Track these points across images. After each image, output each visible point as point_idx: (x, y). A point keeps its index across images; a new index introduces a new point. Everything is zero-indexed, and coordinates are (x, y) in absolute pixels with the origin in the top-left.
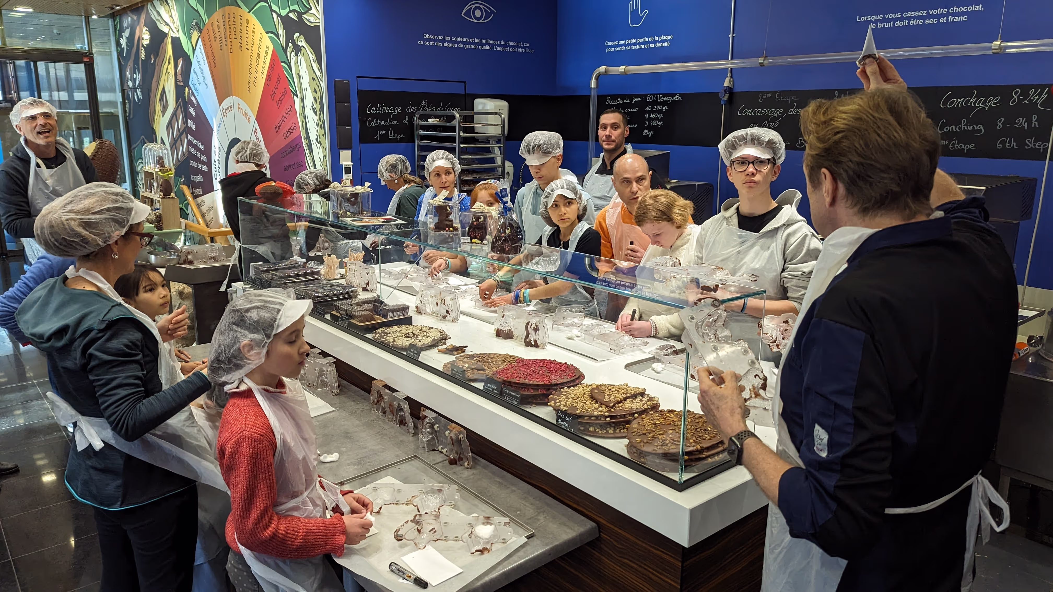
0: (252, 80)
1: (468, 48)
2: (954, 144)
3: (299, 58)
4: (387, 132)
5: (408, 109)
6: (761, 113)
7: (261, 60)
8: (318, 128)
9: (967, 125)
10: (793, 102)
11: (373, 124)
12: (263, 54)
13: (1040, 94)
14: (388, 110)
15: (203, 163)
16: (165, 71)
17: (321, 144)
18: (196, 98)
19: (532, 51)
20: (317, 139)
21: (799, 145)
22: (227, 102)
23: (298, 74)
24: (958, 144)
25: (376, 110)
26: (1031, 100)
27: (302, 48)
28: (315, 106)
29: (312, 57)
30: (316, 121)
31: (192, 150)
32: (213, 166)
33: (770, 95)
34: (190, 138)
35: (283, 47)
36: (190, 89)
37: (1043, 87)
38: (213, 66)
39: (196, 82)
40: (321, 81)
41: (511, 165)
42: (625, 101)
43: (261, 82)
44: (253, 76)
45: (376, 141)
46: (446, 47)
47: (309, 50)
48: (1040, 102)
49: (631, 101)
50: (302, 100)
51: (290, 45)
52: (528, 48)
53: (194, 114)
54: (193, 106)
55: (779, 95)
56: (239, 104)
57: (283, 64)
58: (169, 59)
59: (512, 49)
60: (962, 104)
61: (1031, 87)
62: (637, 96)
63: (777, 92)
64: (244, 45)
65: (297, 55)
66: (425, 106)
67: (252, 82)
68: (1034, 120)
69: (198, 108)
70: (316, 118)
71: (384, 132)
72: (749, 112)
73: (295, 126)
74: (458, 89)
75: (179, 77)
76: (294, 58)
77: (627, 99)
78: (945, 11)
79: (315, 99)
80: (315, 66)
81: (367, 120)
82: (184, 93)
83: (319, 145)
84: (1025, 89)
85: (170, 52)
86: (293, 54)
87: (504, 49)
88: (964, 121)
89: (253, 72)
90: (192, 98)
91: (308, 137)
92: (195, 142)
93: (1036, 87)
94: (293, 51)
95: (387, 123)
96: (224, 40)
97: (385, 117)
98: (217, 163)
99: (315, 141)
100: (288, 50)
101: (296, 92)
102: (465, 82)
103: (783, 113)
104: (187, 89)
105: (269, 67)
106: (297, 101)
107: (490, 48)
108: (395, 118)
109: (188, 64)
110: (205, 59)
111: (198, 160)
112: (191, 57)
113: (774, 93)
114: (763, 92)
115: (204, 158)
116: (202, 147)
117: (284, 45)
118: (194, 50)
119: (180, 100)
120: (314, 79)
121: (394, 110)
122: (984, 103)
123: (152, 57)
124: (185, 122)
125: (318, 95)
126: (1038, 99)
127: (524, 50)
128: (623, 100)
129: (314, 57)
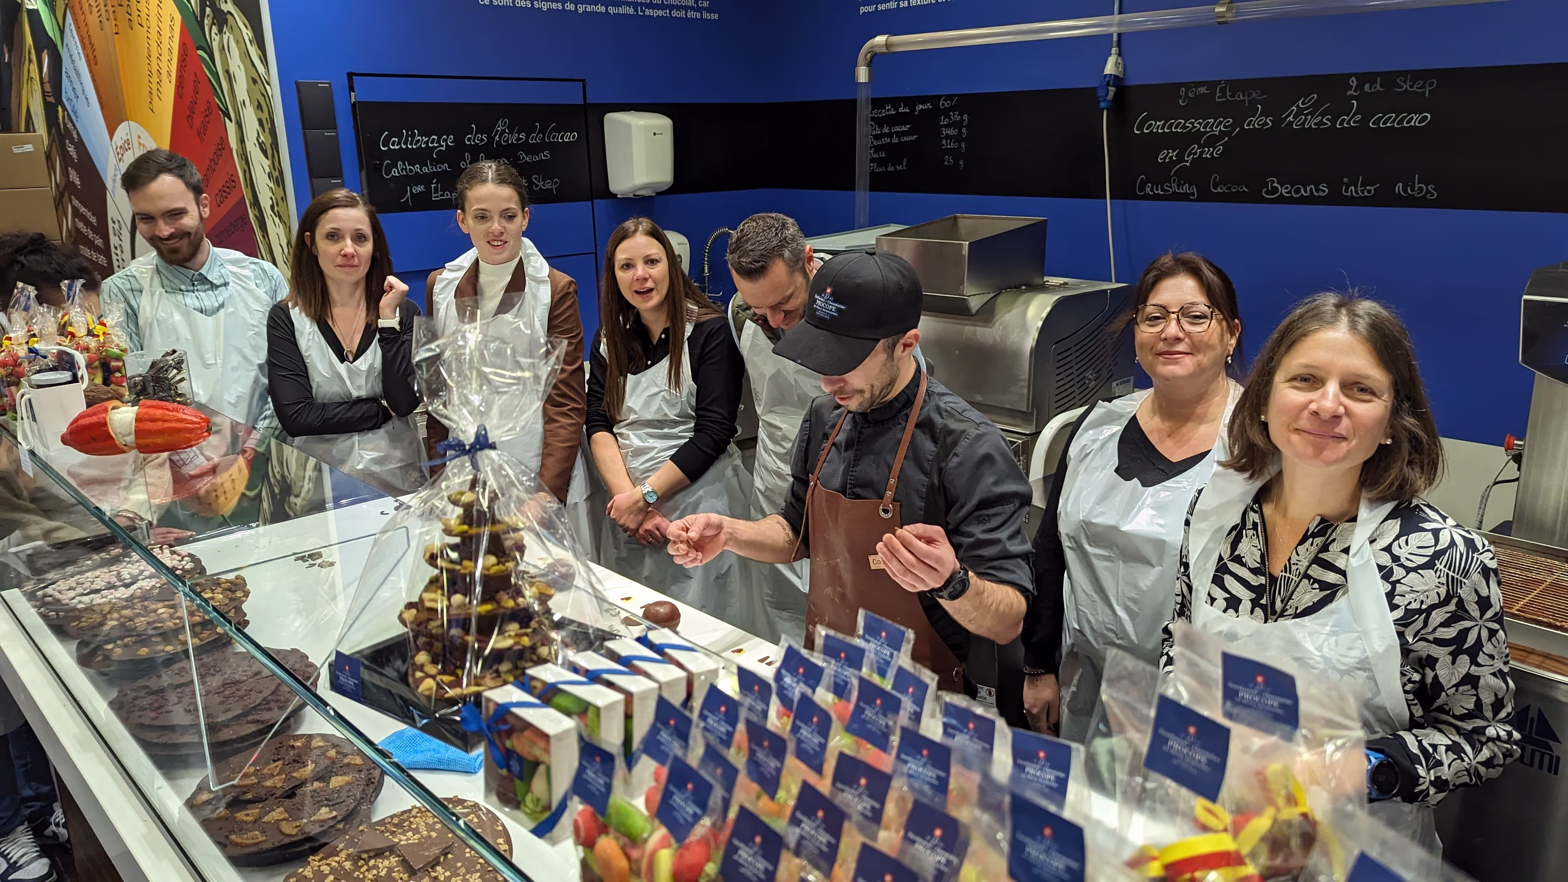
0: (154, 86)
1: (585, 12)
3: (225, 37)
4: (427, 187)
5: (469, 140)
6: (1184, 127)
7: (165, 46)
8: (272, 185)
10: (1254, 103)
11: (395, 172)
12: (166, 33)
14: (427, 142)
15: (97, 249)
16: (26, 77)
17: (280, 218)
18: (75, 128)
19: (716, 17)
20: (272, 207)
21: (1267, 193)
22: (122, 130)
23: (227, 72)
25: (399, 143)
27: (229, 16)
28: (262, 138)
29: (247, 33)
30: (268, 170)
31: (81, 225)
32: (114, 257)
33: (1202, 90)
34: (76, 202)
35: (196, 17)
36: (65, 109)
38: (92, 62)
39: (71, 95)
40: (268, 84)
41: (685, 240)
42: (901, 110)
43: (169, 89)
44: (155, 79)
45: (405, 208)
46: (540, 9)
47: (239, 20)
49: (913, 109)
50: (239, 125)
51: (208, 10)
52: (709, 10)
53: (74, 155)
54: (72, 142)
55: (1223, 91)
56: (139, 137)
57: (200, 52)
58: (30, 52)
59: (675, 14)
62: (923, 100)
63: (1219, 82)
64: (135, 18)
65: (220, 31)
66: (503, 131)
67: (155, 92)
69: (81, 146)
70: (266, 163)
71: (420, 189)
72: (1158, 126)
73: (233, 180)
74: (571, 96)
75: (48, 88)
76: (217, 38)
77: (905, 107)
79: (260, 121)
80: (253, 51)
81: (381, 164)
82: (58, 117)
83: (277, 220)
85: (29, 40)
86: (215, 29)
87: (660, 13)
89: (154, 72)
90: (70, 125)
91: (256, 203)
92: (83, 210)
94: (213, 24)
95: (425, 170)
96: (103, 9)
97: (420, 156)
98: (119, 252)
99: (270, 212)
100: (206, 21)
101: (227, 109)
102: (583, 81)
103: (1233, 127)
104: (60, 109)
105: (179, 60)
106: (231, 127)
107: (631, 11)
108: (442, 157)
109: (56, 62)
110: (81, 51)
111: (91, 245)
112: (59, 47)
113: (1212, 85)
114: (1188, 86)
115: (99, 242)
116: (93, 220)
117: (198, 12)
118: (62, 32)
119: (54, 131)
120: (255, 81)
121: (439, 142)
123: (5, 49)
124: (65, 173)
125: (265, 116)
127: (698, 15)
128: (897, 109)
129: (251, 35)
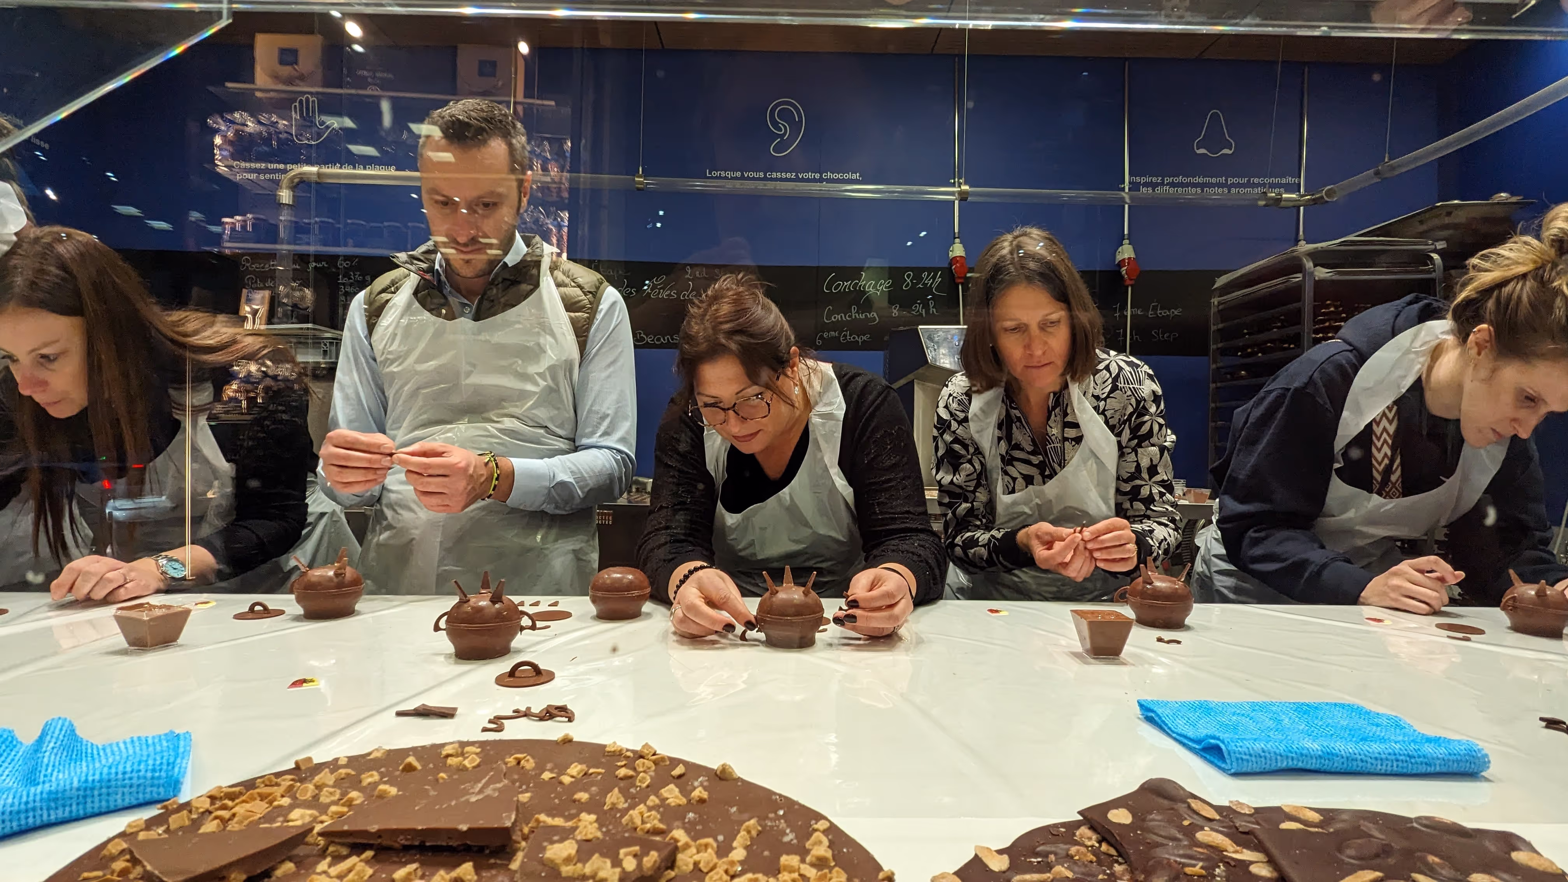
2: (845, 336)
9: (857, 312)
13: (934, 278)
24: (850, 335)
26: (924, 284)
37: (935, 270)
48: (934, 286)
60: (849, 288)
61: (924, 269)
68: (931, 306)
78: (817, 176)
84: (918, 272)
88: (854, 309)
93: (929, 270)
122: (875, 287)
126: (932, 284)
